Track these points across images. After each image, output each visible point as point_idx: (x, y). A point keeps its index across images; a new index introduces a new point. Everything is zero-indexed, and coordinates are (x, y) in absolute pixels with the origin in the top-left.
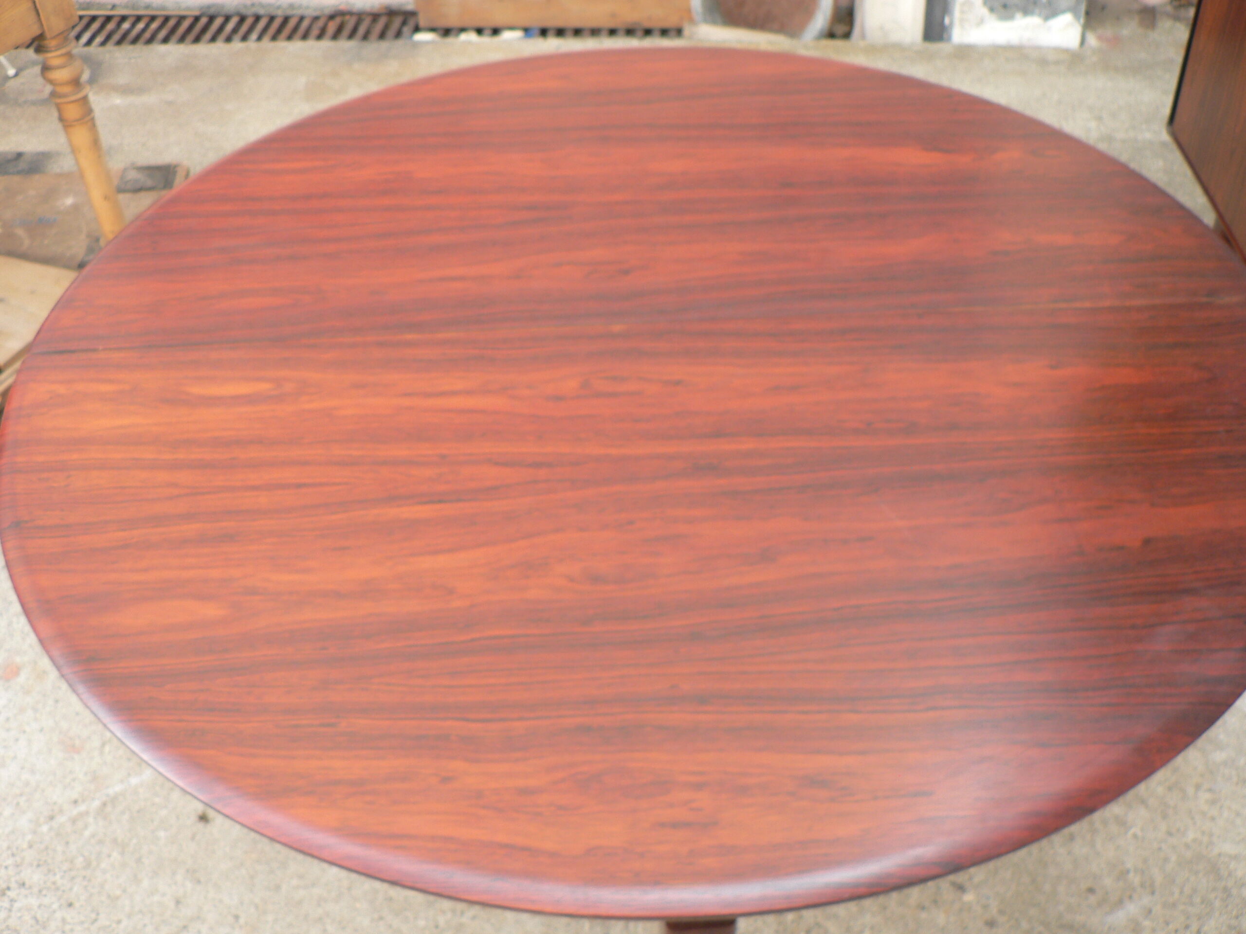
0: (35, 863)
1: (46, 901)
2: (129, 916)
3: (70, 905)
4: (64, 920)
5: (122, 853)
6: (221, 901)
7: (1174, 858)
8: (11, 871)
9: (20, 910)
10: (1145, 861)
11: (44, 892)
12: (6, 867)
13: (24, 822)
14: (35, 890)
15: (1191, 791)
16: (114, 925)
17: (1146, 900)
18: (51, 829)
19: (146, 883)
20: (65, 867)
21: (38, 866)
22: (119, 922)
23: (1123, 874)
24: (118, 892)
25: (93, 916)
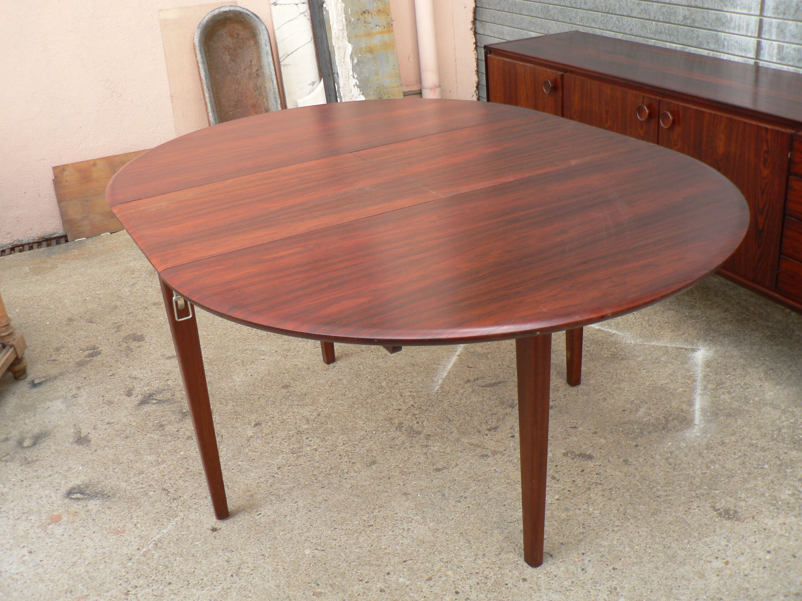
0: (136, 577)
1: (154, 587)
2: (206, 575)
3: (170, 583)
4: (171, 590)
5: (182, 556)
6: (250, 553)
7: (647, 391)
8: (125, 585)
9: (142, 596)
10: (637, 396)
11: (151, 585)
12: (120, 585)
13: (115, 566)
14: (145, 586)
15: (638, 372)
16: (200, 582)
17: (646, 406)
18: (133, 563)
19: (204, 562)
20: (154, 572)
21: (138, 577)
22: (202, 579)
23: (632, 402)
24: (193, 570)
25: (186, 582)
